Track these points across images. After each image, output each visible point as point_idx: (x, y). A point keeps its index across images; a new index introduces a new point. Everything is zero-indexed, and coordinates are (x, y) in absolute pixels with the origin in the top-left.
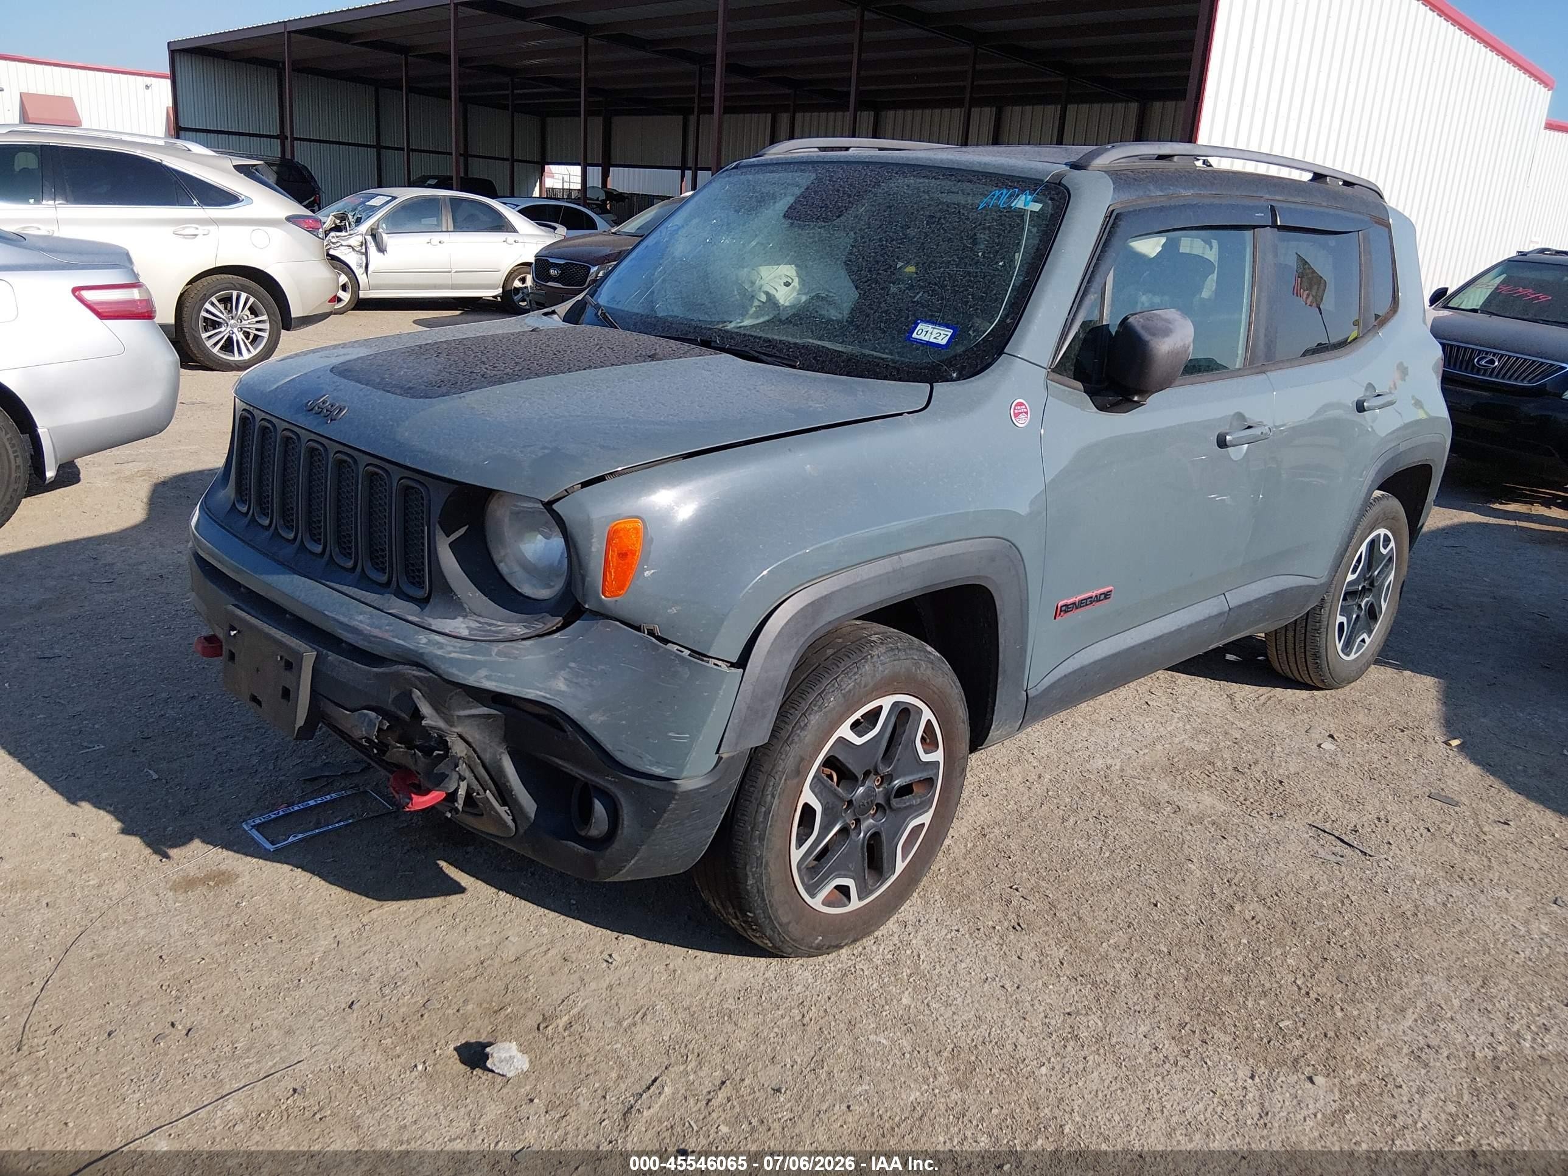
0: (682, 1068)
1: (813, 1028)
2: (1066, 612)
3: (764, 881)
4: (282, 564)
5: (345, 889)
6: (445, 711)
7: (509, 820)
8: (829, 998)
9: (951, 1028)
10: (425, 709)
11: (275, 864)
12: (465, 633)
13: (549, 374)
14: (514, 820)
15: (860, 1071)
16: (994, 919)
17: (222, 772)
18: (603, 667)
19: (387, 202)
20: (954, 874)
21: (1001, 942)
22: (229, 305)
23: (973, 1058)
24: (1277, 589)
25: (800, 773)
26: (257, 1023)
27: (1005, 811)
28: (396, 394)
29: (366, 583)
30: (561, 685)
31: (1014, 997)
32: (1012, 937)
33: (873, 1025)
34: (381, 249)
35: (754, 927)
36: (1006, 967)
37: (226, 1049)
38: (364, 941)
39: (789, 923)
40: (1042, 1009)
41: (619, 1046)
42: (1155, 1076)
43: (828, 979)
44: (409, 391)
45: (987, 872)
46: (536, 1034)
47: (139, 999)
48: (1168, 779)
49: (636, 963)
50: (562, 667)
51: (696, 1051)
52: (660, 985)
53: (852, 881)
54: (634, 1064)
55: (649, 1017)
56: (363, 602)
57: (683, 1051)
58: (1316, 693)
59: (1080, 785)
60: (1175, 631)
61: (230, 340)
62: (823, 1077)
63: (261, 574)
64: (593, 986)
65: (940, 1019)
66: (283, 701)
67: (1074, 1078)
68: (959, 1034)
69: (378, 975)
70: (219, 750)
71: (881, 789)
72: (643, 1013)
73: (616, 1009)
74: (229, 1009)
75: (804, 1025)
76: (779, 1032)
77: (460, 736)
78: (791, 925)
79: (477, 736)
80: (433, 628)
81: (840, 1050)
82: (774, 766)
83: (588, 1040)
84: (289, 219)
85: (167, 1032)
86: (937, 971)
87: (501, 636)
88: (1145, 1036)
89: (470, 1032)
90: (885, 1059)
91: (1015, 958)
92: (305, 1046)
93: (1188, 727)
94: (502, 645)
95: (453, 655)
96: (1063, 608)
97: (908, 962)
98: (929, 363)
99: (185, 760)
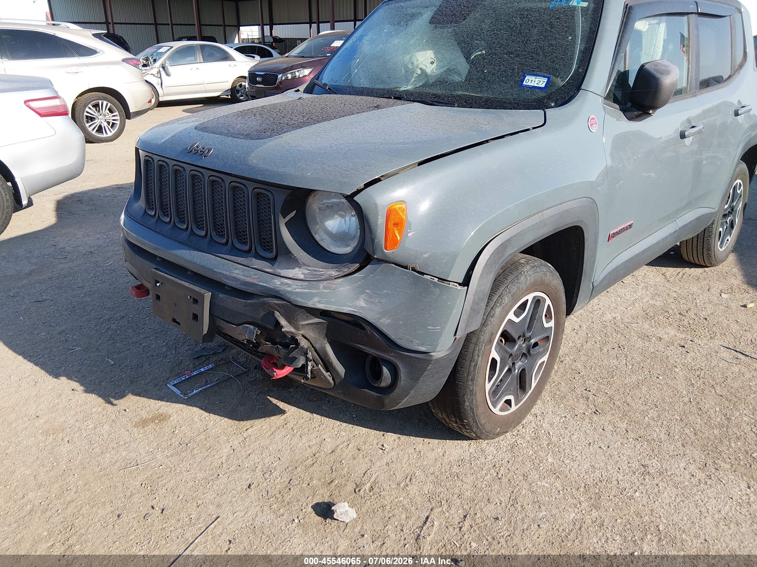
0: (440, 509)
1: (504, 480)
2: (613, 237)
3: (474, 403)
4: (181, 243)
5: (230, 419)
6: (294, 321)
7: (330, 379)
8: (509, 462)
9: (580, 474)
10: (283, 322)
11: (189, 407)
12: (302, 277)
13: (325, 120)
14: (333, 379)
15: (538, 504)
16: (583, 408)
17: (148, 357)
18: (386, 292)
19: (168, 50)
20: (553, 385)
21: (590, 421)
22: (98, 108)
23: (597, 491)
24: (698, 216)
25: (491, 342)
26: (200, 502)
27: (569, 347)
28: (240, 138)
29: (235, 251)
30: (362, 303)
31: (608, 453)
32: (596, 418)
33: (537, 476)
34: (168, 75)
35: (467, 427)
36: (598, 436)
37: (186, 520)
38: (247, 448)
39: (485, 423)
40: (625, 458)
41: (402, 499)
42: (697, 492)
43: (504, 450)
44: (247, 136)
45: (570, 382)
46: (354, 495)
47: (131, 493)
48: (648, 322)
49: (397, 449)
50: (362, 292)
51: (445, 498)
52: (414, 461)
53: (512, 396)
54: (413, 508)
55: (414, 480)
56: (235, 263)
57: (438, 499)
58: (706, 269)
59: (603, 329)
60: (657, 243)
61: (100, 127)
62: (519, 508)
63: (171, 250)
64: (378, 464)
65: (572, 469)
66: (194, 322)
67: (655, 497)
68: (585, 477)
69: (260, 467)
70: (144, 345)
71: (525, 345)
72: (410, 478)
73: (394, 476)
74: (182, 494)
75: (499, 479)
76: (487, 484)
77: (303, 336)
78: (486, 425)
79: (312, 335)
80: (282, 275)
81: (524, 492)
82: (478, 339)
83: (384, 497)
84: (124, 60)
85: (150, 512)
86: (562, 441)
87: (323, 277)
88: (684, 469)
89: (318, 497)
90: (550, 495)
91: (601, 430)
92: (229, 514)
93: (648, 293)
94: (325, 283)
95: (298, 290)
96: (613, 235)
97: (545, 437)
98: (536, 99)
99: (126, 352)
